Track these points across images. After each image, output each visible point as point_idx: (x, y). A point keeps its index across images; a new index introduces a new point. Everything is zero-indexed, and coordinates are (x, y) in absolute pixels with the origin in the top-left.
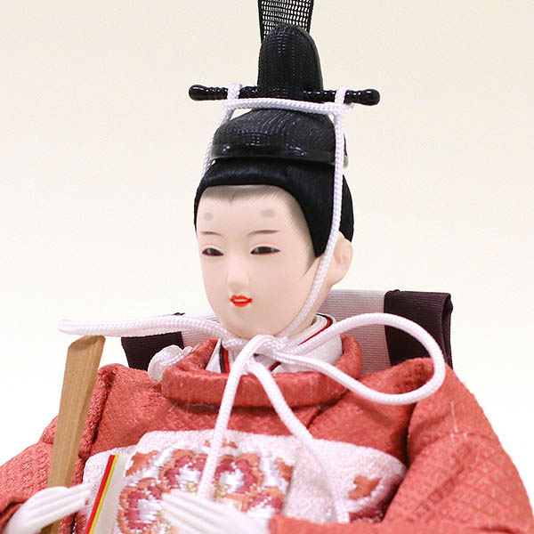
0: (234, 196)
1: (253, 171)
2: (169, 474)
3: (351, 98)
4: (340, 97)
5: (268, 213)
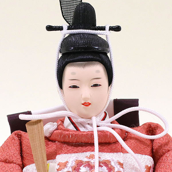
0: (84, 66)
3: (111, 29)
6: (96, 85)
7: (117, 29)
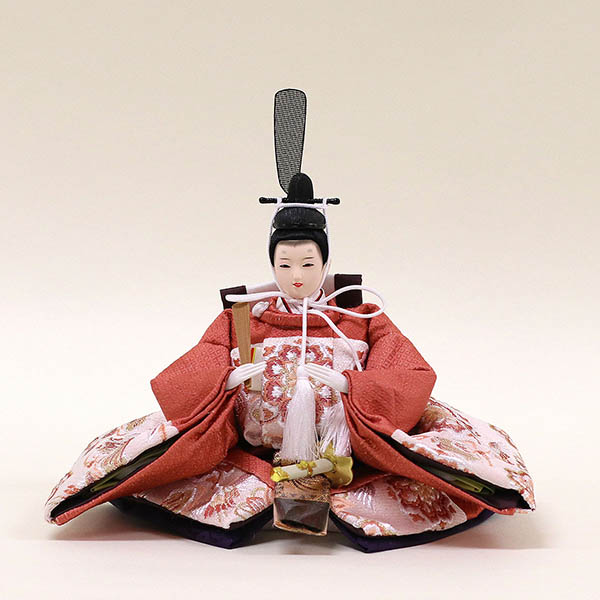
1: (302, 234)
2: (283, 354)
3: (329, 201)
4: (325, 201)
5: (310, 251)
6: (308, 265)
7: (336, 202)
